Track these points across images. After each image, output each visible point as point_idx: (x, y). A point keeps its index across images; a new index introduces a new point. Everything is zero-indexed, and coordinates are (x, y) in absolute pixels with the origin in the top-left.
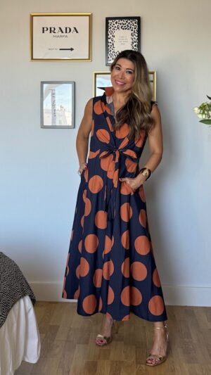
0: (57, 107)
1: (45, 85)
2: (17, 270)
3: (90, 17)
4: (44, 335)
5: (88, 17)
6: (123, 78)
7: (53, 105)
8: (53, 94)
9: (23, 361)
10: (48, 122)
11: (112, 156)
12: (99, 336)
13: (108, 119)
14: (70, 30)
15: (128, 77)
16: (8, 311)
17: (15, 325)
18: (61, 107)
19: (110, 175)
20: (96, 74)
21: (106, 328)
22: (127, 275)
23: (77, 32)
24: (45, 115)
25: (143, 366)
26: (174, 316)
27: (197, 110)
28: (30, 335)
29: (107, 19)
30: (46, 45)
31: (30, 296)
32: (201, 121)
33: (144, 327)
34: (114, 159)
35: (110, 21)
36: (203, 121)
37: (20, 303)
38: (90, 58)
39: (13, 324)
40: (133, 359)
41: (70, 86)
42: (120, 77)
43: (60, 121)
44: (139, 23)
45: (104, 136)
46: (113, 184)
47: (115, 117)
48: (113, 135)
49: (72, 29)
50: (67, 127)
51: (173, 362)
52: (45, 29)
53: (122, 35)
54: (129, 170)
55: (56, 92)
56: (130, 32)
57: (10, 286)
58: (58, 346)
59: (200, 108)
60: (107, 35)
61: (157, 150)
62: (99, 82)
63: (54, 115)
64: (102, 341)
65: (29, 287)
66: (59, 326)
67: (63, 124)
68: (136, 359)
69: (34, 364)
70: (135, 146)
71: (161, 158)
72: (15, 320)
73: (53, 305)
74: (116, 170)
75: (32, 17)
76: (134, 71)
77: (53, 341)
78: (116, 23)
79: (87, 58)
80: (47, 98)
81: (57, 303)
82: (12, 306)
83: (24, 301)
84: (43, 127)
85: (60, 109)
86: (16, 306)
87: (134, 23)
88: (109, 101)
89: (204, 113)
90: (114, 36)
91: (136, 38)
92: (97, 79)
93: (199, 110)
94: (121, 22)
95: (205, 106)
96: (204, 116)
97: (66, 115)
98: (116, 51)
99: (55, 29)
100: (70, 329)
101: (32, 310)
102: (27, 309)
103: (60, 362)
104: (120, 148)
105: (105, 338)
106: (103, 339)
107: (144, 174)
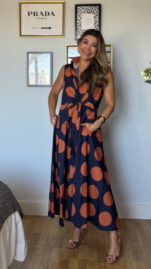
0: (39, 71)
1: (30, 55)
2: (10, 193)
3: (64, 4)
4: (30, 240)
5: (62, 4)
6: (90, 50)
7: (36, 69)
8: (36, 61)
9: (14, 260)
10: (32, 82)
11: (76, 107)
12: (70, 241)
13: (74, 79)
14: (49, 14)
15: (93, 49)
16: (3, 222)
17: (8, 233)
18: (42, 71)
19: (74, 121)
20: (68, 47)
21: (75, 235)
22: (85, 195)
23: (54, 15)
24: (30, 77)
25: (103, 264)
26: (126, 227)
27: (143, 73)
28: (19, 240)
29: (76, 6)
30: (30, 25)
31: (19, 211)
32: (146, 82)
33: (104, 234)
34: (77, 109)
35: (78, 7)
36: (147, 81)
37: (11, 217)
39: (6, 232)
40: (96, 259)
41: (49, 56)
42: (88, 49)
43: (41, 82)
44: (100, 9)
45: (71, 92)
46: (76, 128)
47: (79, 78)
48: (77, 91)
49: (50, 13)
50: (47, 86)
51: (125, 260)
52: (30, 13)
53: (87, 17)
54: (89, 118)
55: (38, 60)
56: (93, 15)
57: (4, 204)
58: (40, 249)
59: (145, 72)
60: (76, 17)
61: (111, 103)
62: (70, 52)
63: (37, 77)
64: (72, 245)
65: (18, 205)
66: (40, 234)
67: (43, 84)
68: (98, 258)
69: (22, 262)
70: (93, 99)
73: (36, 218)
74: (78, 117)
75: (20, 4)
76: (98, 45)
77: (37, 245)
78: (83, 8)
79: (62, 34)
80: (32, 64)
81: (39, 216)
82: (6, 219)
83: (15, 215)
84: (29, 86)
86: (9, 219)
87: (96, 9)
89: (148, 75)
90: (81, 18)
91: (98, 20)
92: (69, 50)
93: (145, 73)
94: (86, 8)
95: (149, 70)
96: (148, 78)
97: (46, 77)
98: (83, 29)
99: (37, 13)
100: (49, 236)
101: (21, 222)
102: (17, 221)
103: (41, 260)
104: (82, 101)
105: (74, 242)
106: (73, 243)
107: (100, 121)
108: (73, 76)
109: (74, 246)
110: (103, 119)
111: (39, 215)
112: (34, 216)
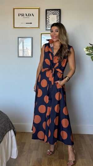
1: (20, 39)
2: (8, 119)
3: (39, 9)
4: (19, 147)
7: (23, 47)
8: (23, 43)
9: (10, 158)
10: (21, 55)
13: (50, 54)
16: (4, 136)
18: (26, 48)
19: (50, 79)
20: (41, 34)
21: (51, 147)
22: (57, 124)
23: (33, 16)
24: (20, 52)
27: (85, 49)
28: (13, 146)
29: (46, 10)
30: (20, 22)
31: (13, 130)
32: (87, 54)
34: (52, 72)
35: (47, 11)
37: (9, 133)
38: (39, 27)
41: (30, 39)
43: (26, 54)
44: (60, 12)
45: (48, 62)
47: (53, 53)
49: (31, 15)
50: (29, 57)
52: (20, 14)
53: (53, 17)
55: (24, 42)
56: (56, 16)
57: (4, 125)
58: (25, 151)
59: (86, 48)
60: (46, 17)
62: (43, 37)
63: (24, 51)
64: (50, 153)
65: (13, 126)
66: (25, 143)
67: (27, 56)
68: (59, 157)
69: (15, 159)
70: (62, 66)
71: (74, 72)
72: (6, 140)
73: (23, 133)
74: (53, 77)
75: (14, 9)
77: (23, 149)
78: (50, 12)
80: (20, 44)
81: (25, 133)
82: (5, 134)
83: (11, 132)
84: (19, 57)
85: (26, 49)
86: (7, 134)
87: (58, 12)
88: (51, 46)
90: (49, 18)
91: (59, 18)
93: (86, 50)
94: (52, 11)
95: (88, 48)
96: (88, 52)
97: (29, 52)
98: (50, 24)
99: (24, 14)
100: (30, 144)
101: (14, 136)
102: (12, 135)
103: (26, 158)
104: (55, 67)
105: (51, 151)
107: (66, 79)
108: (49, 52)
109: (51, 154)
110: (68, 78)
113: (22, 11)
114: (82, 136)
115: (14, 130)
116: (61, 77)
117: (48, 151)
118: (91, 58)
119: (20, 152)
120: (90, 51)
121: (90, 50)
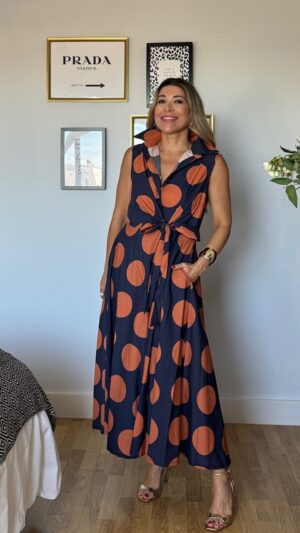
0: (83, 162)
1: (67, 133)
2: (30, 377)
3: (127, 42)
4: (65, 463)
5: (123, 43)
7: (78, 159)
8: (77, 145)
9: (38, 497)
10: (70, 181)
13: (151, 179)
14: (100, 60)
16: (18, 430)
17: (27, 450)
18: (88, 161)
19: (156, 261)
20: (134, 118)
23: (109, 63)
24: (67, 173)
27: (267, 166)
28: (46, 462)
29: (149, 46)
30: (67, 80)
31: (47, 411)
32: (273, 180)
34: (163, 238)
35: (152, 49)
36: (275, 180)
37: (33, 421)
38: (125, 97)
41: (99, 135)
43: (86, 180)
44: (191, 51)
46: (160, 274)
49: (103, 59)
50: (97, 189)
52: (67, 59)
53: (168, 67)
54: (183, 251)
55: (81, 142)
56: (179, 63)
57: (20, 397)
58: (84, 478)
59: (272, 163)
60: (148, 66)
61: (224, 222)
63: (79, 172)
64: (147, 495)
65: (46, 399)
66: (84, 451)
67: (91, 184)
68: (187, 494)
69: (52, 501)
70: (192, 217)
72: (26, 443)
73: (78, 423)
74: (165, 253)
75: (49, 42)
77: (78, 470)
78: (161, 51)
79: (123, 96)
80: (69, 150)
81: (82, 420)
82: (23, 424)
83: (39, 417)
84: (64, 188)
85: (86, 164)
86: (29, 424)
87: (184, 51)
88: (153, 152)
89: (276, 169)
90: (157, 68)
91: (187, 71)
92: (135, 125)
93: (270, 166)
94: (166, 49)
95: (277, 160)
96: (277, 174)
97: (94, 172)
99: (79, 59)
100: (100, 454)
101: (50, 430)
102: (44, 429)
103: (87, 499)
104: (170, 222)
105: (151, 490)
106: (148, 492)
107: (206, 257)
109: (150, 498)
110: (213, 253)
111: (81, 417)
112: (73, 420)
113: (73, 49)
114: (259, 431)
115: (48, 413)
116: (189, 251)
117: (143, 487)
118: (287, 191)
119: (68, 479)
120: (282, 171)
121: (282, 167)
